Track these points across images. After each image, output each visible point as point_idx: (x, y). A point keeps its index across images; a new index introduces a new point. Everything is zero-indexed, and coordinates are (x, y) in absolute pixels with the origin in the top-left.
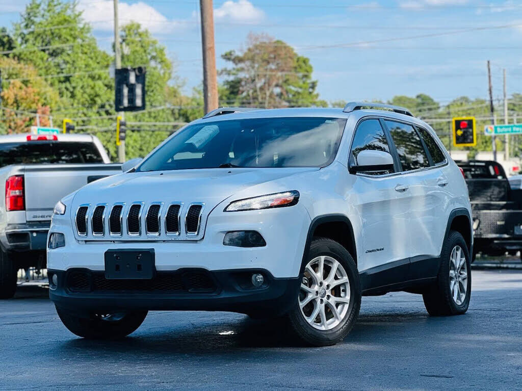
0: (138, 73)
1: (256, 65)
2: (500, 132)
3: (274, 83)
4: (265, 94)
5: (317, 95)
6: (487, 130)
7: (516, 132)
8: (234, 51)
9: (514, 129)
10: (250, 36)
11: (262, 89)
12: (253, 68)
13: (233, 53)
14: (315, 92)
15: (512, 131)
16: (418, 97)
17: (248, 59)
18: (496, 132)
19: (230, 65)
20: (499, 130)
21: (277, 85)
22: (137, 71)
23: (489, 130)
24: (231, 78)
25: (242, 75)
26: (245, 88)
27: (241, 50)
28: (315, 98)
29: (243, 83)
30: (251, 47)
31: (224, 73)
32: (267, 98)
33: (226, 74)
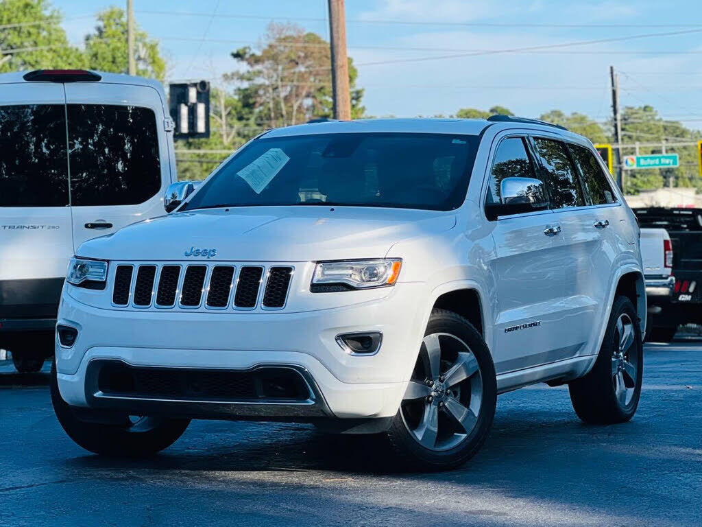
0: (200, 90)
1: (280, 68)
2: (644, 166)
3: (304, 93)
4: (292, 107)
5: (363, 109)
6: (627, 162)
7: (664, 164)
8: (249, 48)
9: (663, 161)
10: (270, 27)
11: (286, 99)
12: (276, 70)
13: (247, 50)
14: (360, 106)
15: (660, 164)
16: (492, 111)
17: (268, 58)
18: (639, 164)
19: (243, 67)
20: (642, 162)
21: (308, 96)
22: (198, 86)
23: (630, 162)
24: (245, 85)
25: (259, 81)
26: (264, 98)
27: (259, 47)
28: (359, 112)
29: (261, 92)
30: (273, 42)
31: (235, 77)
32: (294, 113)
33: (238, 79)
